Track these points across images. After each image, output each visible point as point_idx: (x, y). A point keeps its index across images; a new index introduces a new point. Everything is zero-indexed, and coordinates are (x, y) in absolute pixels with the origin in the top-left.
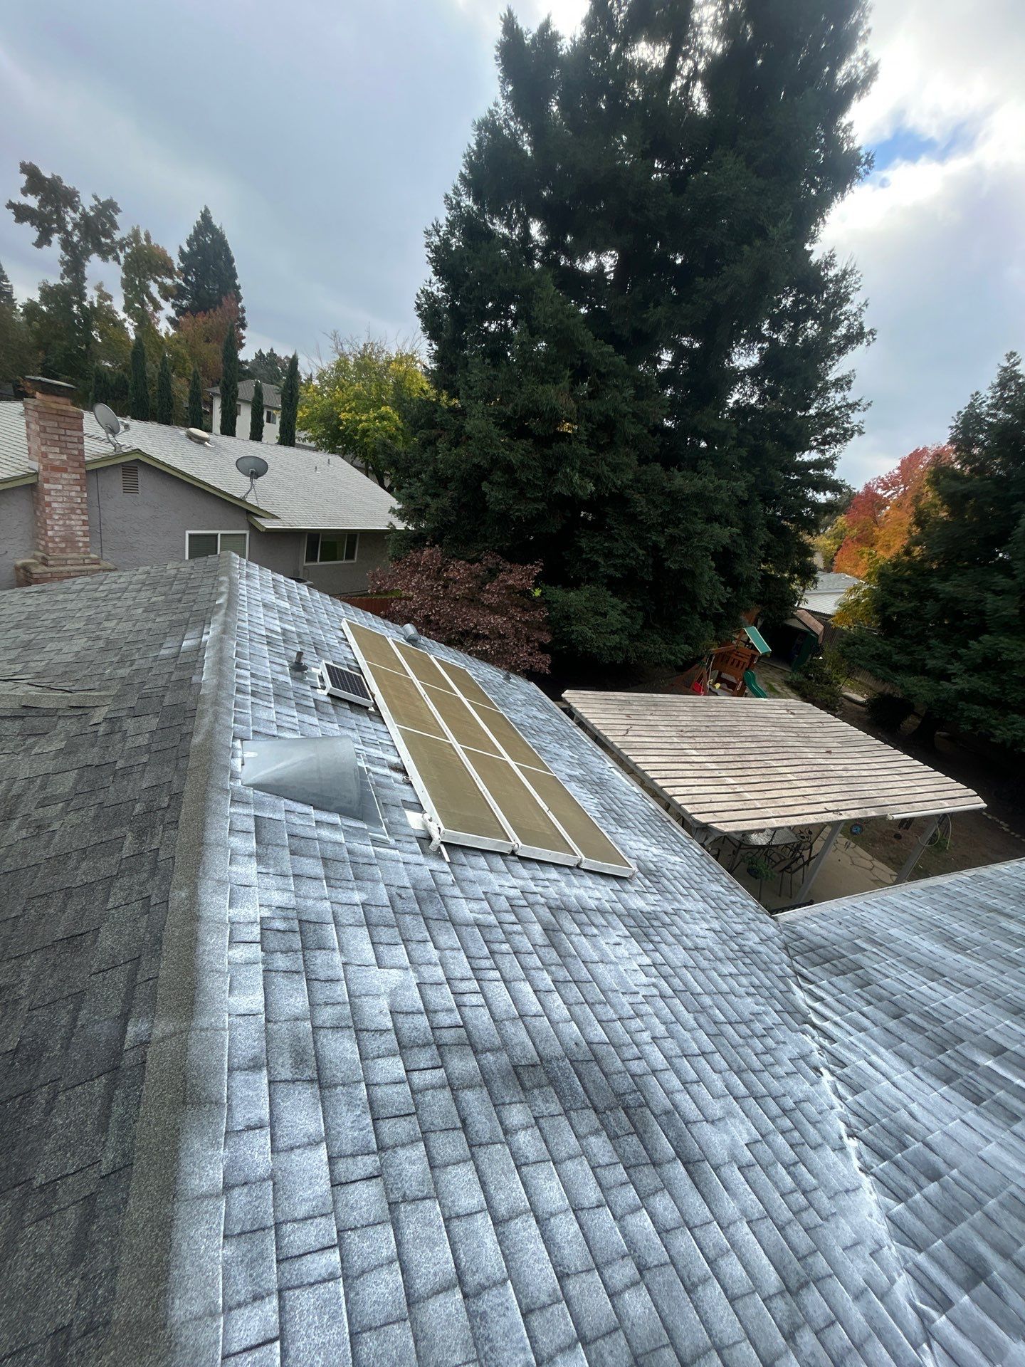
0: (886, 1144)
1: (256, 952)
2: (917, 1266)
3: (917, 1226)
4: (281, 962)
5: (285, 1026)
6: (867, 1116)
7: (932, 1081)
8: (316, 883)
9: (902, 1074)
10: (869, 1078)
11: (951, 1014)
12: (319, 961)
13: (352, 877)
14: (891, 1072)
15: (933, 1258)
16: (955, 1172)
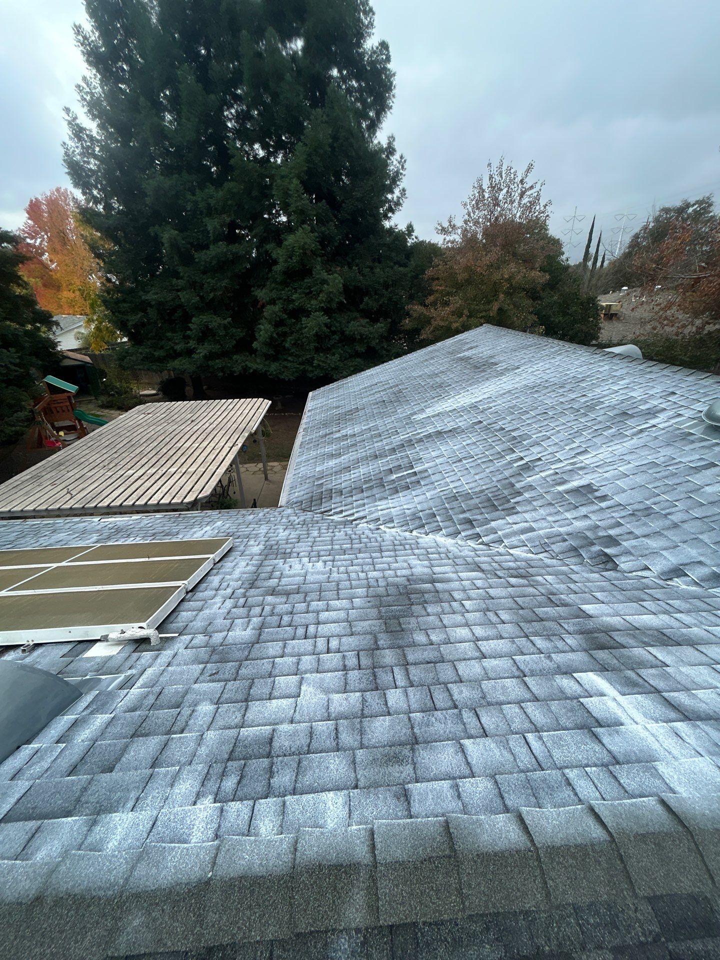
0: (417, 523)
1: (266, 806)
2: (465, 537)
3: (451, 530)
4: (283, 779)
5: (360, 773)
6: (404, 523)
7: (395, 496)
8: (172, 745)
9: (390, 503)
10: (388, 514)
11: (368, 475)
12: (287, 744)
13: (175, 711)
14: (388, 506)
15: (464, 530)
16: (434, 509)
